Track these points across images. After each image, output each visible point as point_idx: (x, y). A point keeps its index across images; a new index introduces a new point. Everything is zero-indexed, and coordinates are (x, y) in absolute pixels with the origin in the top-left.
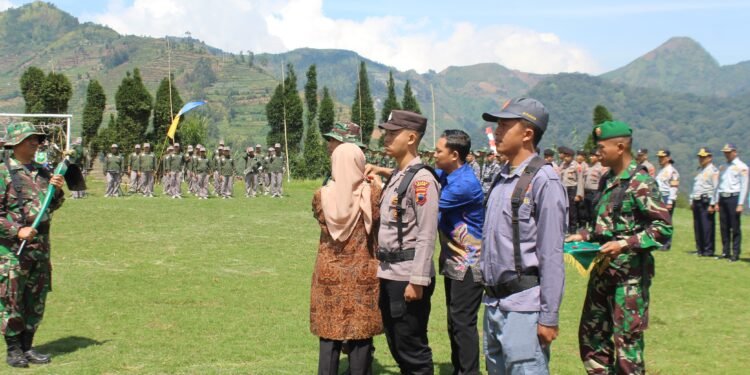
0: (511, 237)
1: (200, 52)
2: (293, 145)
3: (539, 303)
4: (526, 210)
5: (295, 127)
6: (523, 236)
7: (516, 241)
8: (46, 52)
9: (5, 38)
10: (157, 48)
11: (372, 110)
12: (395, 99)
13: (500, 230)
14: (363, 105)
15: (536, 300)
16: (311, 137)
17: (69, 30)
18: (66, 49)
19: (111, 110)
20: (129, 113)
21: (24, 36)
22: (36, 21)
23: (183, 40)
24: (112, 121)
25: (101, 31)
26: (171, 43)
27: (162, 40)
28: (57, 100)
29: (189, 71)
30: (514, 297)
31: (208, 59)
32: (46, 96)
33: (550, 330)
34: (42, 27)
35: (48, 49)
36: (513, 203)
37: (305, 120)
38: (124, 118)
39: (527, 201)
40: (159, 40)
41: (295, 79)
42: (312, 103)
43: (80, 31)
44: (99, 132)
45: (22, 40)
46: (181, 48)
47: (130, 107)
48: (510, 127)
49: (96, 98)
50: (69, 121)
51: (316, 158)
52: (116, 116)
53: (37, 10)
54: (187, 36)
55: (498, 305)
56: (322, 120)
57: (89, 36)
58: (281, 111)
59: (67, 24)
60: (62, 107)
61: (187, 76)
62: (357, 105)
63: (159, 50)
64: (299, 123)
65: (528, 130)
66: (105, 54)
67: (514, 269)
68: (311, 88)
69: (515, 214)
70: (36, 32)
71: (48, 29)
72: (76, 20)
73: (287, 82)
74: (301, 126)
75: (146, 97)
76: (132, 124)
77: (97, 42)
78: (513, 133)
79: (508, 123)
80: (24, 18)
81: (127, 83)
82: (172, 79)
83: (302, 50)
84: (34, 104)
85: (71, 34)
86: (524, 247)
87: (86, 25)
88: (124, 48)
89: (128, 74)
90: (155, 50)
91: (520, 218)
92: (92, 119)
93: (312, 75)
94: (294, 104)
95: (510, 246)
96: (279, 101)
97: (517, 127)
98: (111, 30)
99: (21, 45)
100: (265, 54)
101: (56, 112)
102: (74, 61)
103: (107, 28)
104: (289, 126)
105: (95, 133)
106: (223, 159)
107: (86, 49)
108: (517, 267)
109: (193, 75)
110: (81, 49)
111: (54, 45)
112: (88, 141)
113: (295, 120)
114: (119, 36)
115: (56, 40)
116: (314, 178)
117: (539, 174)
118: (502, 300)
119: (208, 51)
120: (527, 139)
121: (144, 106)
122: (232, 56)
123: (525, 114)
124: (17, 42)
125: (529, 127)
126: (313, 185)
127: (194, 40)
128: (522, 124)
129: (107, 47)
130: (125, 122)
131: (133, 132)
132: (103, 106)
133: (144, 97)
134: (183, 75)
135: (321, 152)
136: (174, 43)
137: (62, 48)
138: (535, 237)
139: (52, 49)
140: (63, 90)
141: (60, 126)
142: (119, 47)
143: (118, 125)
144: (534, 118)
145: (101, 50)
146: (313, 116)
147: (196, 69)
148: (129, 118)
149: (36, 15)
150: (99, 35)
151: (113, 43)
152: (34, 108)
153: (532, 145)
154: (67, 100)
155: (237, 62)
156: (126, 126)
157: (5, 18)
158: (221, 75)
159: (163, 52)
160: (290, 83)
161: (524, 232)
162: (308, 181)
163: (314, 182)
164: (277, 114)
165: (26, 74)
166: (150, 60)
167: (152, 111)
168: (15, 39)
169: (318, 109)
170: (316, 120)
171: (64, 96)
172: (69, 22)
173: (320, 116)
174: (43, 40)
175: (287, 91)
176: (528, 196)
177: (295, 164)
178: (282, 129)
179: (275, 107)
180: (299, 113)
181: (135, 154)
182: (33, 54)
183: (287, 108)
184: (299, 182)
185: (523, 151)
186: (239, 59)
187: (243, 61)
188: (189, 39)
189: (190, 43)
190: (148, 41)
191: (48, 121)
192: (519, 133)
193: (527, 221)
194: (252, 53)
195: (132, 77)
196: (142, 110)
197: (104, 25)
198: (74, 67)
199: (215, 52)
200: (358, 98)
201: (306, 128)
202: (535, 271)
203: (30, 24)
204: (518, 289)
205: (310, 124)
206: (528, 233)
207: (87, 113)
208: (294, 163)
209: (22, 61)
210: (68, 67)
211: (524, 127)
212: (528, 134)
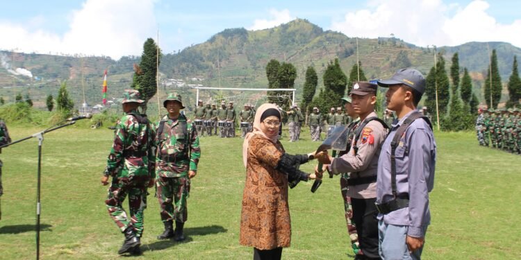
0: (390, 169)
1: (400, 47)
2: (442, 107)
3: (408, 219)
4: (400, 150)
5: (444, 96)
6: (398, 170)
7: (394, 174)
8: (303, 51)
9: (279, 43)
10: (372, 45)
11: (500, 84)
12: (517, 75)
13: (384, 165)
14: (493, 80)
15: (406, 217)
16: (455, 102)
17: (317, 36)
18: (315, 48)
19: (321, 86)
20: (332, 87)
21: (290, 41)
22: (297, 31)
23: (389, 39)
24: (322, 93)
25: (337, 36)
26: (381, 42)
27: (376, 40)
28: (287, 80)
29: (393, 60)
30: (392, 214)
31: (406, 52)
32: (281, 77)
33: (415, 240)
34: (301, 34)
35: (304, 48)
36: (392, 145)
37: (450, 91)
38: (328, 91)
39: (401, 144)
40: (373, 40)
41: (444, 63)
42: (456, 79)
43: (324, 36)
44: (313, 100)
45: (288, 43)
46: (388, 45)
47: (332, 83)
48: (395, 91)
49: (312, 77)
50: (294, 93)
51: (458, 117)
52: (324, 90)
53: (298, 24)
54: (391, 37)
55: (383, 219)
56: (462, 90)
57: (328, 39)
58: (434, 85)
59: (315, 32)
60: (290, 84)
61: (391, 63)
62: (488, 80)
63: (374, 47)
64: (445, 93)
65: (408, 92)
66: (339, 50)
67: (391, 194)
68: (455, 69)
69: (393, 153)
70: (297, 37)
71: (304, 36)
72: (321, 29)
73: (438, 65)
74: (448, 95)
75: (342, 76)
76: (334, 94)
77: (334, 43)
78: (397, 95)
79: (393, 88)
80: (290, 30)
81: (331, 68)
82: (360, 65)
83: (471, 43)
84: (273, 83)
85: (318, 38)
86: (399, 177)
87: (327, 32)
88: (351, 46)
89: (332, 63)
90: (370, 47)
91: (396, 156)
92: (309, 92)
93: (455, 59)
94: (443, 80)
95: (389, 176)
96: (432, 78)
97: (399, 90)
98: (343, 35)
99: (288, 46)
100: (445, 47)
101: (287, 87)
102: (320, 56)
103: (340, 34)
104: (439, 95)
105: (311, 100)
106: (388, 117)
107: (327, 47)
108: (393, 192)
109: (395, 63)
110: (324, 47)
111: (308, 46)
112: (307, 105)
113: (443, 91)
114: (348, 39)
115: (309, 42)
116: (457, 131)
117: (412, 125)
118: (385, 216)
119: (406, 46)
120: (407, 98)
121: (341, 83)
122: (422, 48)
123: (405, 81)
124: (286, 45)
125: (408, 90)
126: (455, 135)
127: (396, 39)
128: (403, 88)
129: (340, 45)
130: (329, 93)
131: (334, 99)
132: (316, 83)
133: (341, 77)
134: (389, 62)
135: (462, 113)
136: (383, 42)
137: (313, 48)
138: (407, 171)
139: (307, 48)
140: (291, 73)
141: (289, 96)
142: (348, 46)
143: (325, 95)
144: (411, 83)
145: (337, 48)
146: (457, 88)
147: (398, 58)
148: (331, 91)
149: (297, 27)
150: (335, 38)
151: (344, 43)
152: (273, 85)
153: (412, 103)
154: (293, 80)
155: (425, 53)
156: (330, 96)
157: (279, 30)
158: (415, 62)
159: (375, 48)
160: (441, 65)
161: (399, 167)
162: (452, 133)
163: (456, 133)
164: (431, 87)
165: (269, 64)
166: (367, 53)
167: (347, 86)
168: (284, 42)
169: (460, 83)
170: (459, 91)
171: (291, 77)
172: (317, 31)
173: (462, 88)
174: (301, 43)
175: (438, 71)
176: (402, 141)
177: (444, 121)
178: (434, 97)
179: (429, 82)
180: (447, 86)
181: (330, 114)
182: (296, 52)
183: (438, 83)
184: (446, 134)
185: (405, 108)
186: (427, 50)
187: (429, 52)
188: (394, 39)
189: (394, 41)
190: (368, 41)
191: (282, 93)
192: (401, 95)
193: (402, 159)
194: (435, 46)
195: (334, 64)
196: (340, 85)
197: (338, 32)
198: (320, 58)
199: (411, 46)
200: (489, 75)
201: (451, 95)
202: (406, 196)
203: (294, 33)
204: (395, 208)
205: (454, 93)
206: (403, 167)
207: (306, 87)
208: (442, 120)
209: (289, 56)
210: (316, 59)
211: (405, 90)
212: (408, 95)
